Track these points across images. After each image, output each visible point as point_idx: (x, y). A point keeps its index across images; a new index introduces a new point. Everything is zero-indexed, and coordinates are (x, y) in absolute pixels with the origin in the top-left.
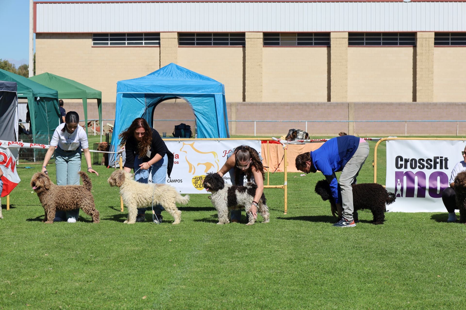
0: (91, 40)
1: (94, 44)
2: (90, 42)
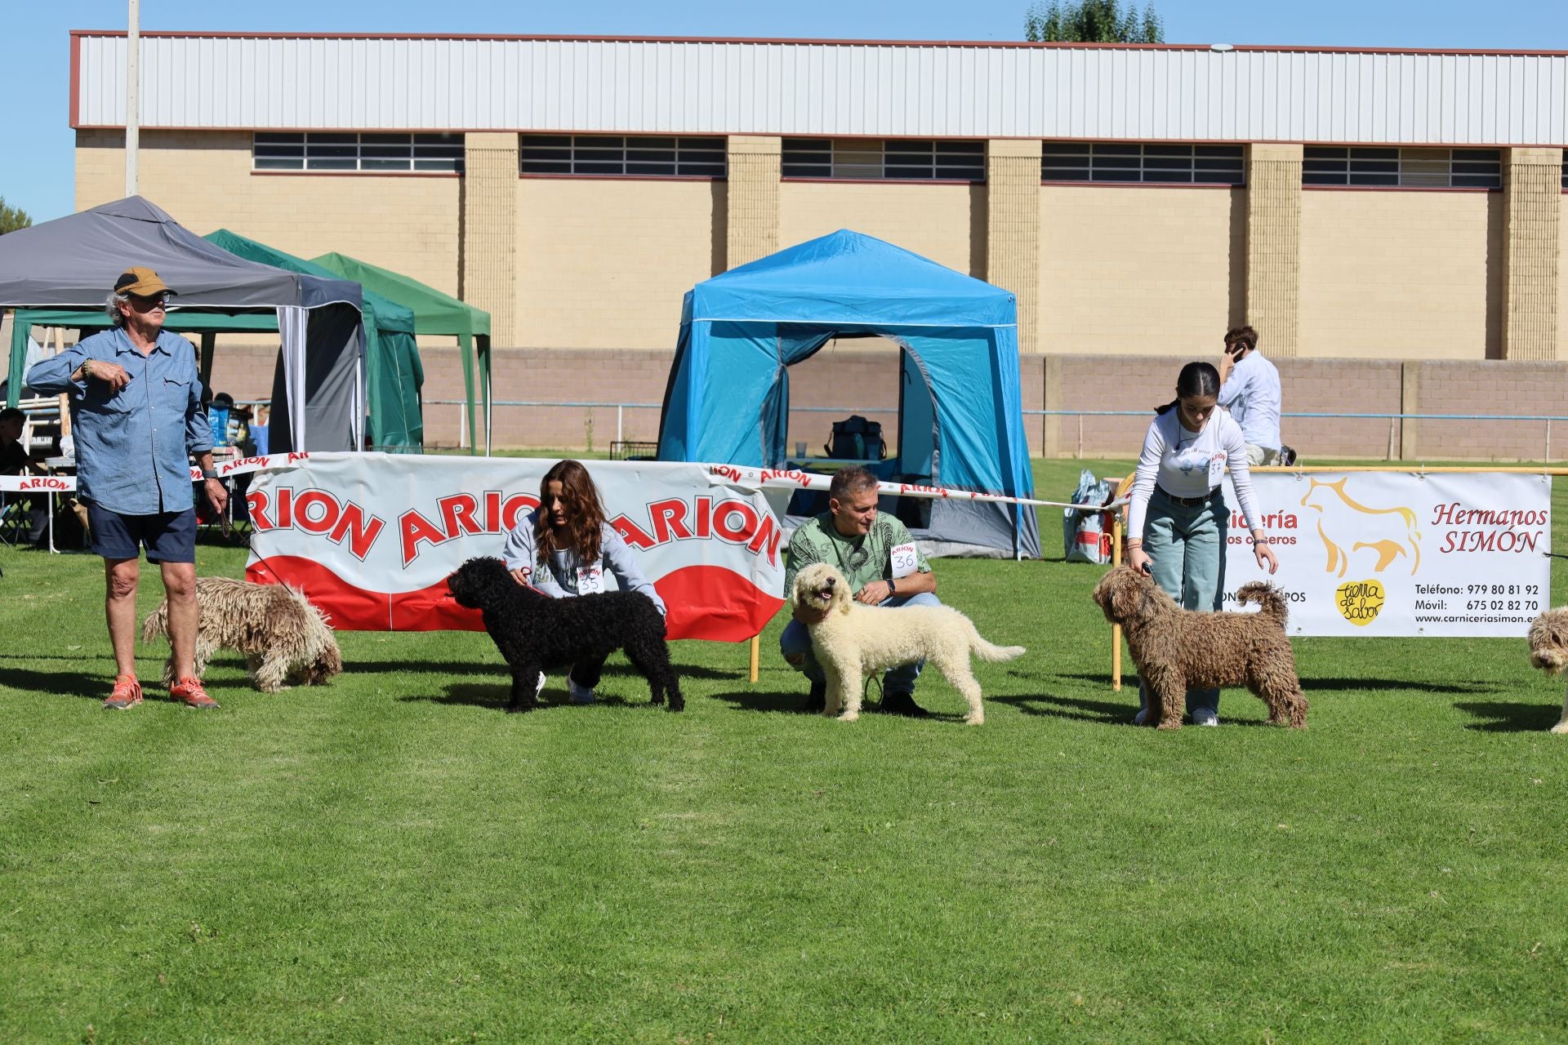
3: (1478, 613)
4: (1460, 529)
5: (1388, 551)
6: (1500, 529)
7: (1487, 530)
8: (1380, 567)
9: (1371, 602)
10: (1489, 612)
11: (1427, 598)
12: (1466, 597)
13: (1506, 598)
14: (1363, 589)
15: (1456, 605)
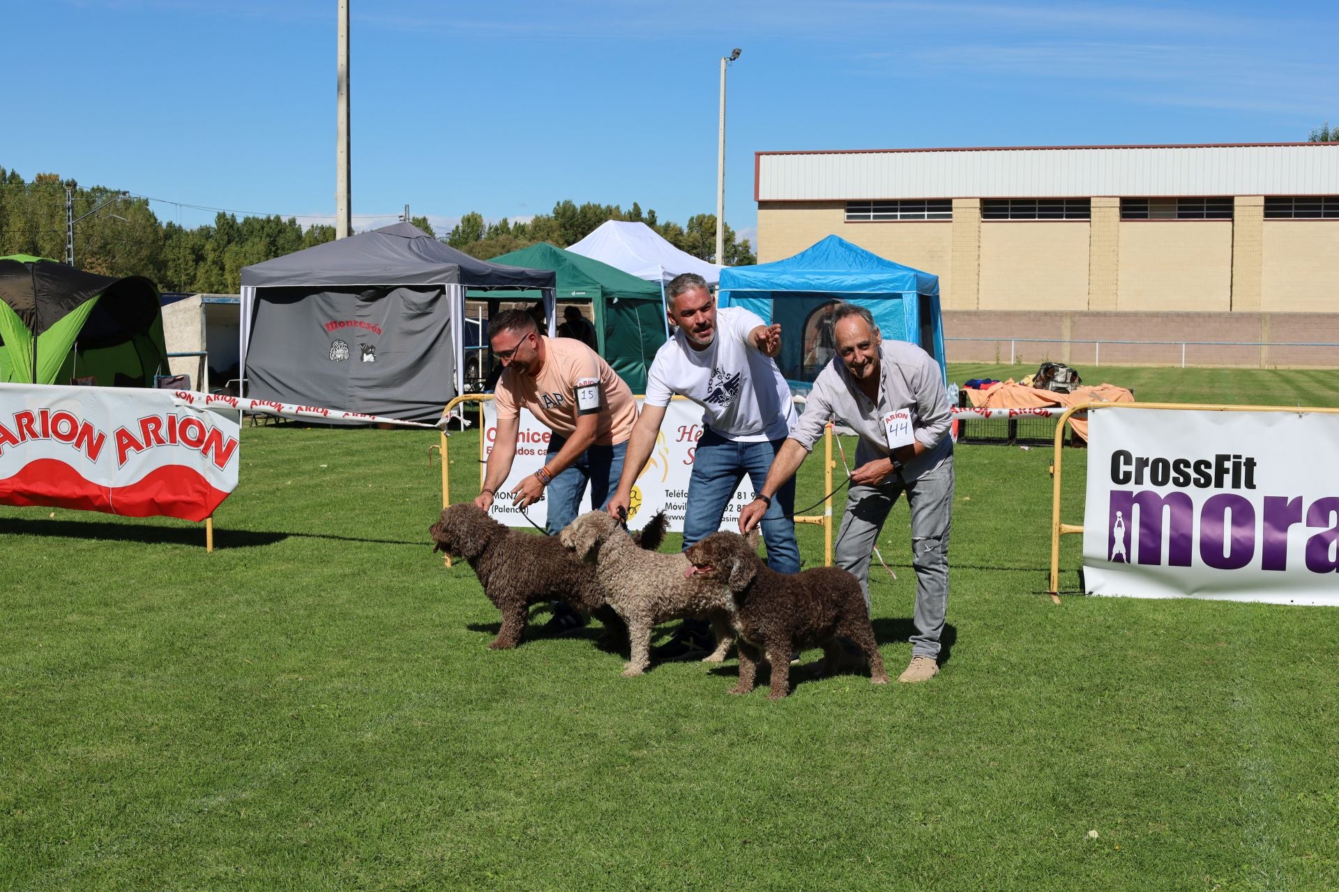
0: (843, 211)
1: (849, 217)
2: (841, 214)
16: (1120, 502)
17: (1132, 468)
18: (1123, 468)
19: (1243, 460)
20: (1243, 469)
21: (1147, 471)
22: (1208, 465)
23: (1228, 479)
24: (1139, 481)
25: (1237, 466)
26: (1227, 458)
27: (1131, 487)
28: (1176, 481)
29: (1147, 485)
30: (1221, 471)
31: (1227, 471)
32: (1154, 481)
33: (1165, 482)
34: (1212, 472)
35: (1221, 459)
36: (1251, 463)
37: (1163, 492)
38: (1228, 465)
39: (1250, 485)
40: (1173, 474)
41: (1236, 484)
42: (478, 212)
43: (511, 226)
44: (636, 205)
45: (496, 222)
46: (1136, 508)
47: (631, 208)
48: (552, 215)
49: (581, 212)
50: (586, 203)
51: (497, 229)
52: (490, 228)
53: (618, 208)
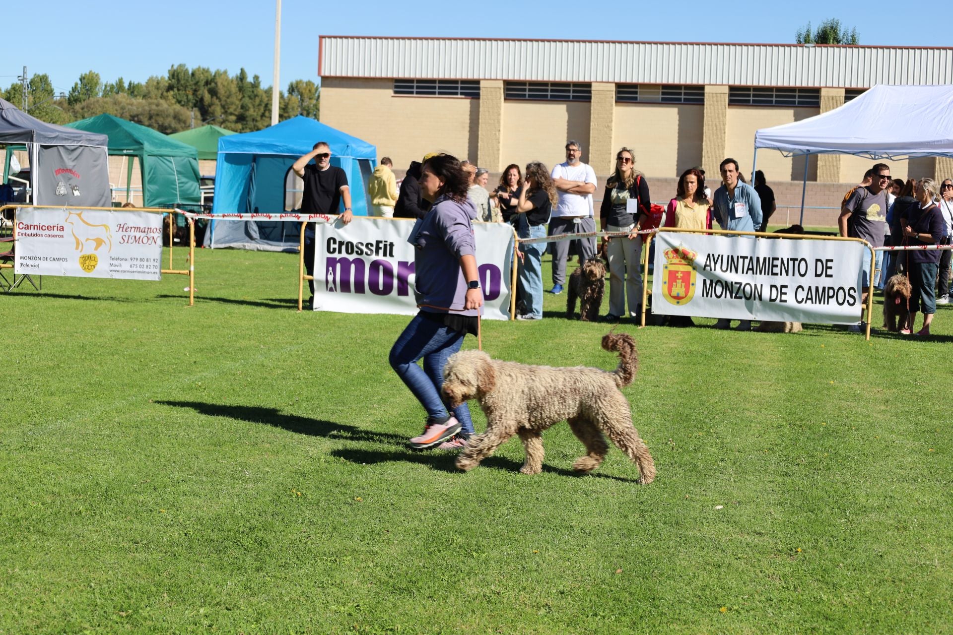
3: (134, 269)
4: (127, 234)
5: (99, 242)
6: (143, 235)
7: (138, 235)
8: (96, 249)
9: (93, 263)
10: (139, 269)
11: (114, 262)
12: (129, 263)
13: (145, 263)
14: (89, 257)
15: (125, 266)
16: (331, 263)
17: (336, 246)
18: (332, 246)
19: (388, 243)
20: (388, 247)
21: (344, 248)
22: (372, 245)
23: (381, 252)
24: (340, 252)
25: (385, 246)
26: (381, 242)
27: (336, 255)
28: (357, 252)
29: (344, 254)
30: (378, 248)
31: (381, 248)
32: (347, 252)
33: (352, 252)
34: (374, 248)
35: (378, 242)
36: (391, 245)
37: (351, 257)
38: (381, 245)
39: (391, 255)
40: (355, 249)
41: (385, 255)
42: (95, 71)
43: (126, 85)
44: (242, 70)
45: (113, 81)
46: (338, 266)
47: (239, 72)
48: (166, 75)
49: (193, 74)
50: (197, 67)
51: (112, 87)
52: (106, 86)
53: (225, 72)
